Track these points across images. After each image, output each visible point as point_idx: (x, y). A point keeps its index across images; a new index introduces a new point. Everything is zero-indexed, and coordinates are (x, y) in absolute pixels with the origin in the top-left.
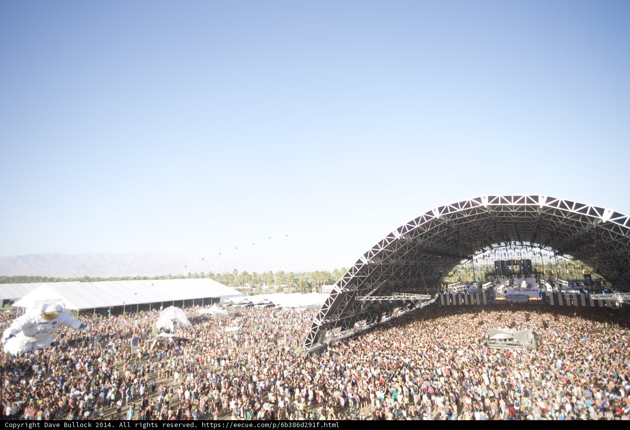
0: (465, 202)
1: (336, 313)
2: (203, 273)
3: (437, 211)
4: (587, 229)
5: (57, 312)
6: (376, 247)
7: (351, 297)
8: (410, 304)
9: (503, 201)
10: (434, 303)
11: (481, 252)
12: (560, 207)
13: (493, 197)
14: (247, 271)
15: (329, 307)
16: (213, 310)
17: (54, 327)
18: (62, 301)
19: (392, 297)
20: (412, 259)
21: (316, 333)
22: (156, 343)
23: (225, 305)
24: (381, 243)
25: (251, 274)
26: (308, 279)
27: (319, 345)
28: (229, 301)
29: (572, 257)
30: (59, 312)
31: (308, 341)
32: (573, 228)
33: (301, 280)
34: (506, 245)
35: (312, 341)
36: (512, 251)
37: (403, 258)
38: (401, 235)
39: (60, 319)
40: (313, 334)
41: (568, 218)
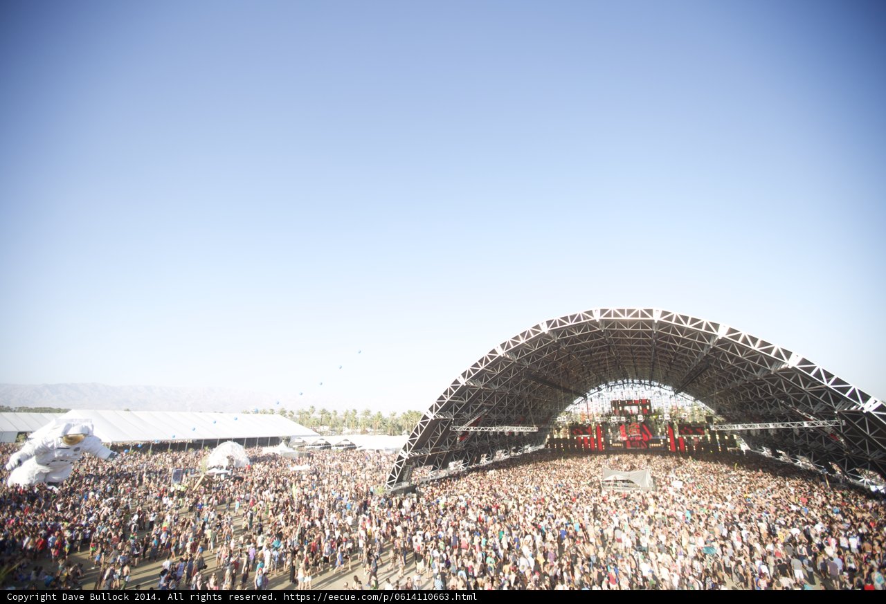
0: (575, 316)
1: (427, 447)
2: (272, 410)
3: (545, 325)
4: (705, 352)
5: (82, 435)
6: (476, 365)
7: (445, 427)
8: (515, 448)
9: (616, 315)
10: (543, 450)
11: (597, 390)
12: (675, 322)
13: (606, 310)
14: (327, 410)
15: (419, 436)
16: (280, 449)
17: (76, 455)
18: (91, 422)
19: (493, 428)
20: (517, 388)
21: (401, 468)
22: (203, 480)
23: (296, 446)
24: (481, 361)
25: (331, 412)
26: (397, 420)
27: (405, 484)
28: (301, 441)
29: (693, 398)
30: (85, 435)
31: (391, 478)
32: (691, 353)
33: (390, 421)
34: (624, 383)
35: (397, 478)
36: (630, 389)
37: (507, 385)
38: (504, 351)
39: (85, 445)
40: (398, 469)
41: (685, 337)
